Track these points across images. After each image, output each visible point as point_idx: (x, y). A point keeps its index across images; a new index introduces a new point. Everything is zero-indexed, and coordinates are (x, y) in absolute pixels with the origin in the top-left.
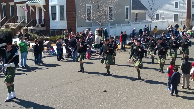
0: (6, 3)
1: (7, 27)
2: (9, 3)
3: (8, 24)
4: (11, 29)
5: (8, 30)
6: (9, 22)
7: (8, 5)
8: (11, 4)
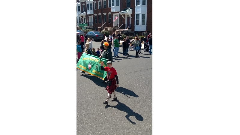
0: (106, 13)
1: (106, 29)
2: (108, 13)
3: (107, 27)
4: (109, 31)
5: (107, 32)
6: (108, 26)
7: (107, 14)
8: (110, 13)
